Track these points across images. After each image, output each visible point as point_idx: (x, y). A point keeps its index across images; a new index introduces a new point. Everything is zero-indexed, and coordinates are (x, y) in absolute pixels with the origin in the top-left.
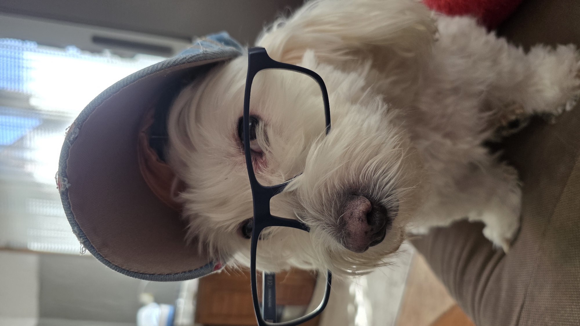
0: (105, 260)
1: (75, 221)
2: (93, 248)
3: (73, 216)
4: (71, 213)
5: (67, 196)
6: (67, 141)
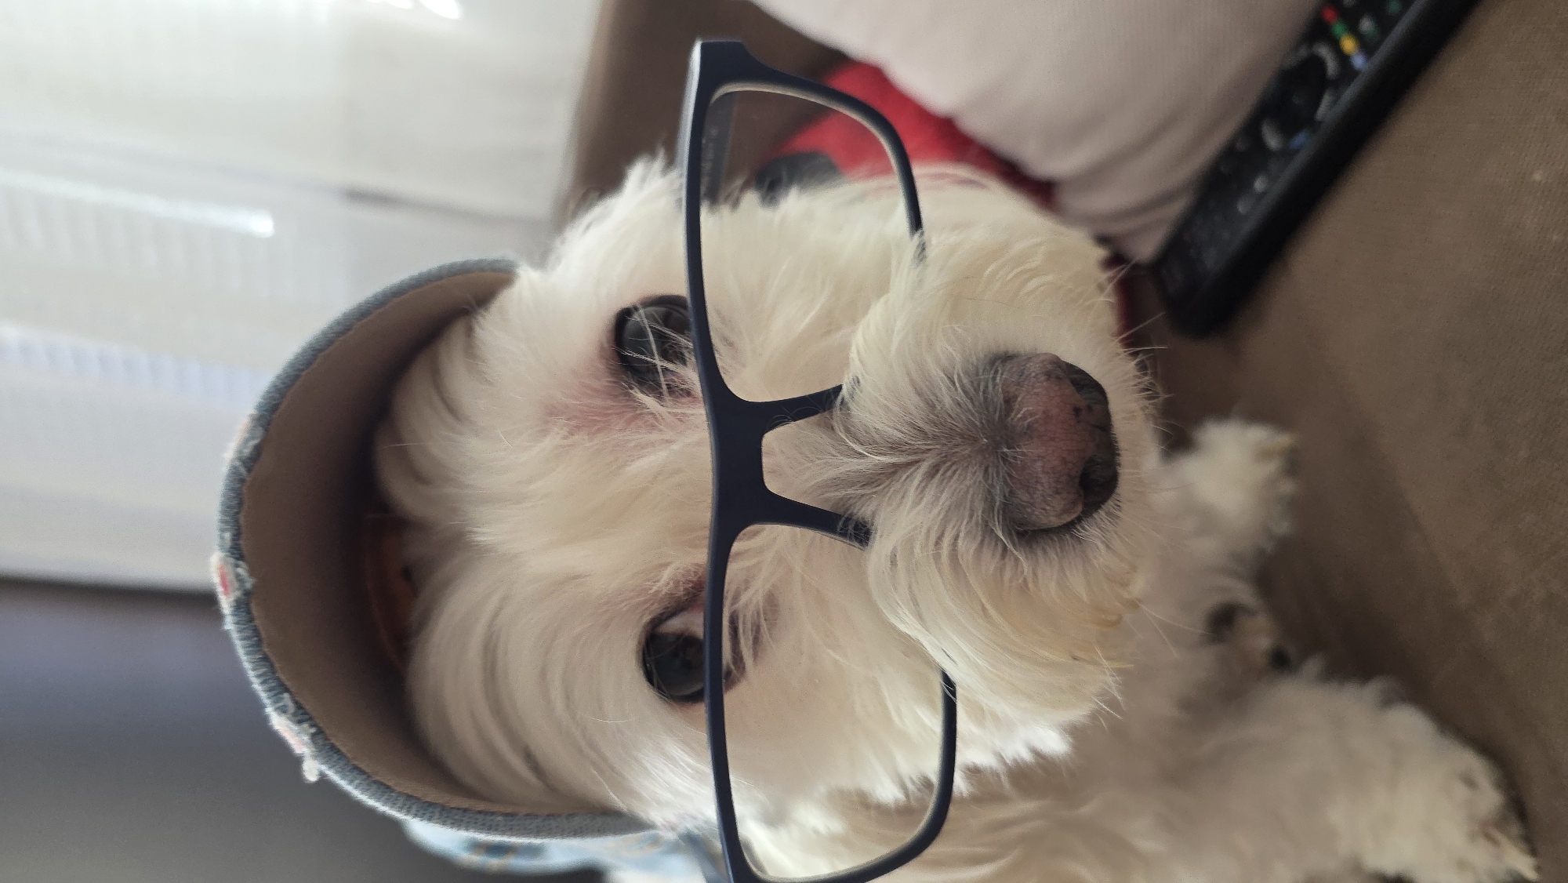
0: (375, 782)
1: (278, 679)
2: (338, 751)
3: (272, 666)
4: (265, 658)
5: (249, 612)
6: (238, 463)
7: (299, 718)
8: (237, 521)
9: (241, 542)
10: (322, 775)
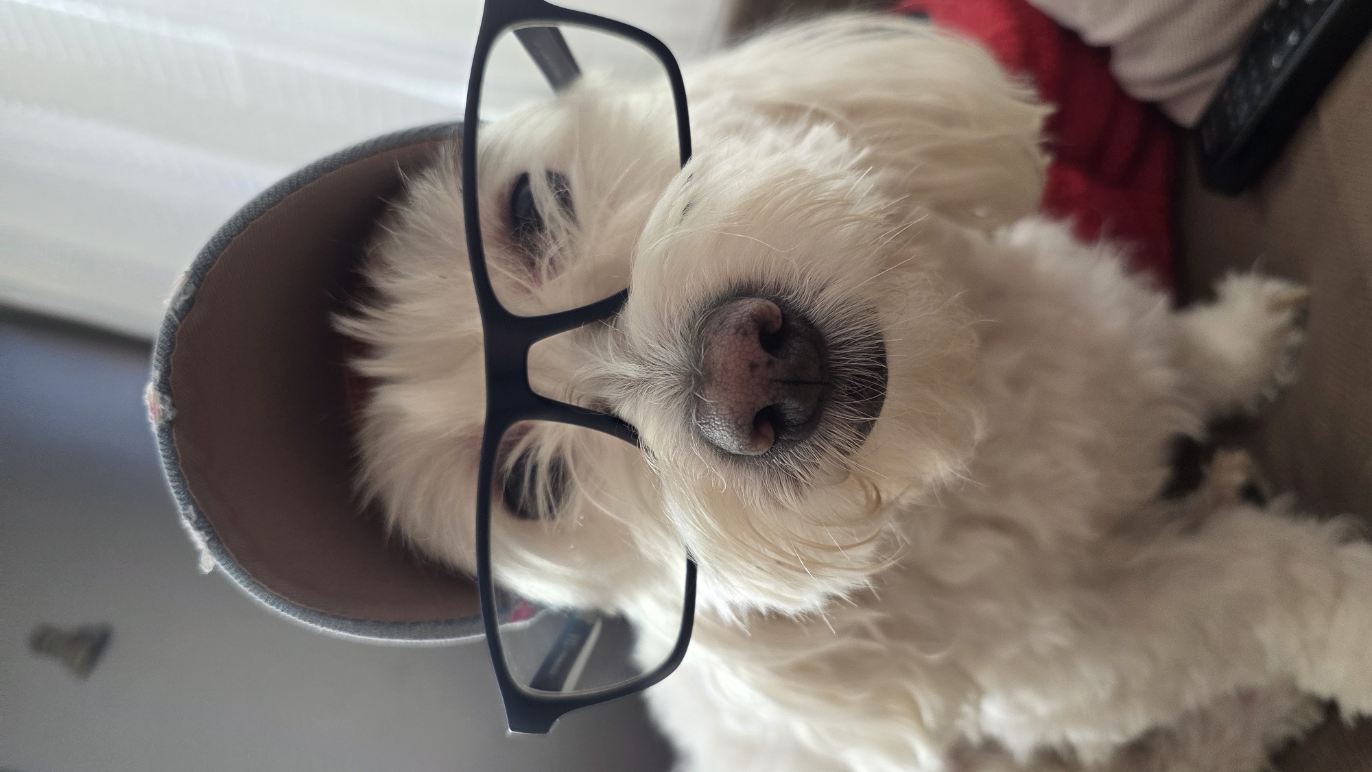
1: (187, 492)
2: (228, 554)
3: (186, 481)
5: (170, 435)
6: (172, 313)
7: (200, 525)
8: (167, 361)
9: (169, 378)
10: (216, 567)
